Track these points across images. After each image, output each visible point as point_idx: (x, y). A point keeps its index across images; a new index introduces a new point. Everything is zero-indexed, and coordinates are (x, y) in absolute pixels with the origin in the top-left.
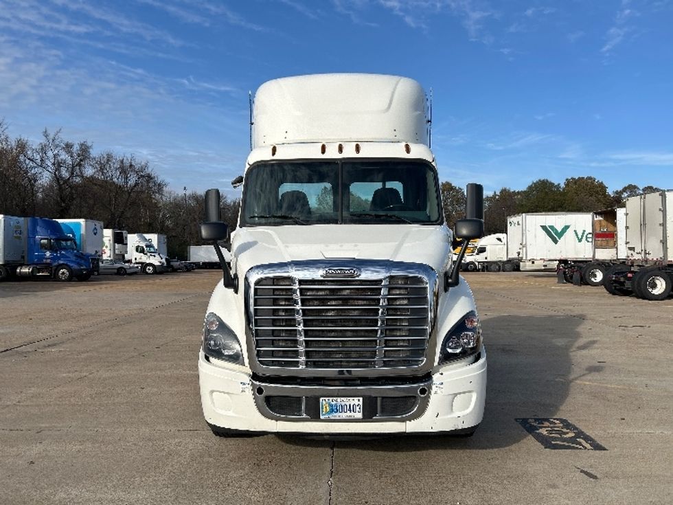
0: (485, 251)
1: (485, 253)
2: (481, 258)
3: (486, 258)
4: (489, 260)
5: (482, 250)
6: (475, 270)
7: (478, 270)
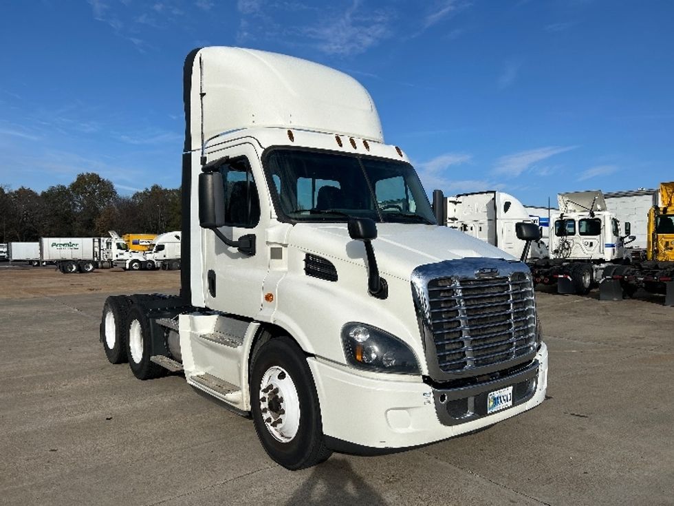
0: (163, 249)
1: (163, 251)
2: (160, 255)
3: (165, 256)
4: (167, 257)
5: (161, 248)
6: (154, 268)
7: (158, 269)
